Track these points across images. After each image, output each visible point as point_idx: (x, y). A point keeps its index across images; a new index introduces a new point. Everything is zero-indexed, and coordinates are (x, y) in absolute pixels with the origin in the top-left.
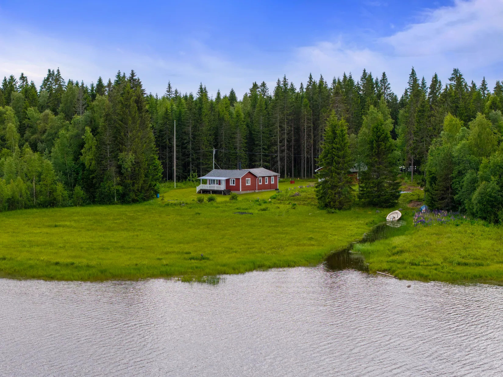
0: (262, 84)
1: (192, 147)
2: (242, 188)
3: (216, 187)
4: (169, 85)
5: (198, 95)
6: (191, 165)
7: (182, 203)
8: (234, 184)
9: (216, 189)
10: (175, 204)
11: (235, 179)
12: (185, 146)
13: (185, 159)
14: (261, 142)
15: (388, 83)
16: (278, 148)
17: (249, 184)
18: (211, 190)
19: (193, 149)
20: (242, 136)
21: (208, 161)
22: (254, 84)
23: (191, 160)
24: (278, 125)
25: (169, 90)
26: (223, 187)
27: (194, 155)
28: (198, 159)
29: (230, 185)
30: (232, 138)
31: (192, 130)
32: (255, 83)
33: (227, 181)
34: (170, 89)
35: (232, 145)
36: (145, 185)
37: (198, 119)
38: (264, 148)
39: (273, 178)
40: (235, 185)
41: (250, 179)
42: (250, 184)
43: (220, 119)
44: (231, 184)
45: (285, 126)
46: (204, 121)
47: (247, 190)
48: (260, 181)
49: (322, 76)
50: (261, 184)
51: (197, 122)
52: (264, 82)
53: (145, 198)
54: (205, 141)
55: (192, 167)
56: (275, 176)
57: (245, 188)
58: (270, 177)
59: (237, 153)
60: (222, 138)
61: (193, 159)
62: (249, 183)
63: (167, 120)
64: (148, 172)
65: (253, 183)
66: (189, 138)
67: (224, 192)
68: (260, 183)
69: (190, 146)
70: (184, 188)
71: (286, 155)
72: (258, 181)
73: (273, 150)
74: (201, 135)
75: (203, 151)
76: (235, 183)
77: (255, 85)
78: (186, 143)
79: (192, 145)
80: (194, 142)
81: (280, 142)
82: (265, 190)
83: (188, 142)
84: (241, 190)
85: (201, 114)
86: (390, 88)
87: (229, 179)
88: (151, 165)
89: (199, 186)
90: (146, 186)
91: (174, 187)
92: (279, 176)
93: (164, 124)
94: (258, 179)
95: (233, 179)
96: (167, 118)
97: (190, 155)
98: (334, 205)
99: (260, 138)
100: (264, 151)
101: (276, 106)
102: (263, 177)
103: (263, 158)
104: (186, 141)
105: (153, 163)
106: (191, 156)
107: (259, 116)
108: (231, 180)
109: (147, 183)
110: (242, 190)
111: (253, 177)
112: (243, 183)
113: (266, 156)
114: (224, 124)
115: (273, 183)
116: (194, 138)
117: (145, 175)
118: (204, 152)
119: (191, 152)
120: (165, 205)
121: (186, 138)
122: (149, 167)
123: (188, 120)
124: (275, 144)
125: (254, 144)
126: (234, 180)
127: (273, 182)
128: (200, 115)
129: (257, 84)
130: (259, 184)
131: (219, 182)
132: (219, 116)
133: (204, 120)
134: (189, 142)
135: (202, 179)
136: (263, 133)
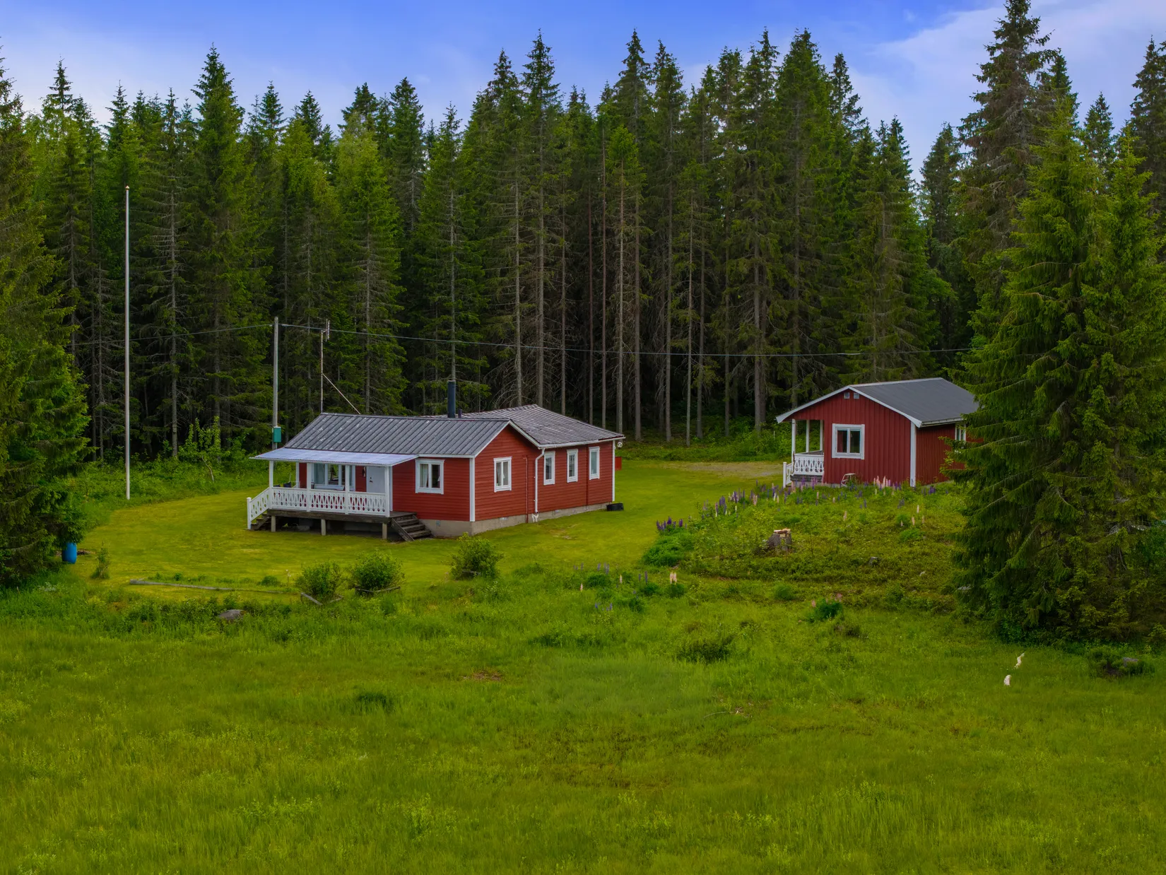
0: (398, 88)
1: (178, 315)
2: (477, 507)
3: (346, 501)
4: (61, 72)
5: (198, 94)
6: (175, 393)
7: (221, 602)
8: (436, 484)
9: (347, 509)
10: (188, 614)
11: (441, 464)
12: (147, 308)
13: (149, 367)
14: (453, 296)
15: (853, 93)
16: (514, 320)
17: (503, 486)
18: (324, 515)
19: (181, 321)
20: (386, 268)
21: (249, 374)
22: (358, 94)
23: (176, 369)
24: (514, 228)
25: (61, 94)
26: (379, 502)
27: (190, 346)
28: (207, 364)
29: (419, 489)
30: (344, 278)
31: (177, 240)
32: (365, 88)
33: (403, 474)
34: (61, 89)
35: (344, 305)
36: (13, 503)
37: (209, 196)
38: (463, 323)
39: (595, 452)
40: (441, 491)
41: (509, 459)
42: (509, 487)
43: (290, 200)
44: (422, 486)
45: (542, 233)
46: (229, 204)
47: (498, 516)
48: (548, 468)
49: (662, 48)
50: (552, 481)
51: (205, 207)
52: (405, 83)
53: (8, 574)
54: (237, 287)
55: (181, 400)
56: (605, 446)
57: (493, 506)
58: (583, 449)
59: (363, 341)
60: (304, 277)
61: (184, 368)
62: (506, 483)
63: (72, 196)
64: (25, 432)
65: (523, 476)
66: (168, 276)
67: (389, 525)
68: (548, 477)
69: (170, 311)
70: (168, 499)
71: (541, 348)
72: (541, 470)
73: (501, 330)
74: (222, 260)
75: (227, 329)
76: (441, 479)
77: (364, 96)
78: (157, 296)
79: (178, 304)
80: (192, 292)
81: (523, 299)
82: (567, 512)
83: (163, 294)
84: (473, 518)
85: (220, 171)
86: (859, 111)
87: (412, 463)
88: (38, 394)
89: (263, 495)
90: (17, 509)
91: (121, 495)
92: (620, 444)
93: (60, 216)
94: (541, 461)
95: (430, 463)
96: (71, 188)
97: (169, 349)
98: (1104, 622)
99: (449, 277)
100: (462, 332)
101: (509, 151)
102: (561, 452)
103: (459, 362)
104: (155, 288)
105: (51, 386)
106: (174, 351)
107: (445, 191)
108: (423, 466)
109: (24, 492)
110: (478, 517)
111: (521, 451)
112: (486, 480)
113: (469, 352)
114: (311, 220)
115: (595, 475)
116: (189, 275)
117: (8, 448)
118: (232, 334)
119: (174, 335)
120: (133, 616)
121: (156, 275)
122: (32, 408)
123: (161, 199)
124: (506, 305)
125: (424, 305)
126: (436, 469)
127: (595, 472)
128: (215, 175)
129: (371, 91)
130: (546, 482)
131: (361, 477)
132: (286, 184)
133: (232, 196)
134: (168, 291)
135: (278, 465)
136: (461, 258)
